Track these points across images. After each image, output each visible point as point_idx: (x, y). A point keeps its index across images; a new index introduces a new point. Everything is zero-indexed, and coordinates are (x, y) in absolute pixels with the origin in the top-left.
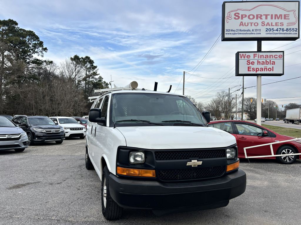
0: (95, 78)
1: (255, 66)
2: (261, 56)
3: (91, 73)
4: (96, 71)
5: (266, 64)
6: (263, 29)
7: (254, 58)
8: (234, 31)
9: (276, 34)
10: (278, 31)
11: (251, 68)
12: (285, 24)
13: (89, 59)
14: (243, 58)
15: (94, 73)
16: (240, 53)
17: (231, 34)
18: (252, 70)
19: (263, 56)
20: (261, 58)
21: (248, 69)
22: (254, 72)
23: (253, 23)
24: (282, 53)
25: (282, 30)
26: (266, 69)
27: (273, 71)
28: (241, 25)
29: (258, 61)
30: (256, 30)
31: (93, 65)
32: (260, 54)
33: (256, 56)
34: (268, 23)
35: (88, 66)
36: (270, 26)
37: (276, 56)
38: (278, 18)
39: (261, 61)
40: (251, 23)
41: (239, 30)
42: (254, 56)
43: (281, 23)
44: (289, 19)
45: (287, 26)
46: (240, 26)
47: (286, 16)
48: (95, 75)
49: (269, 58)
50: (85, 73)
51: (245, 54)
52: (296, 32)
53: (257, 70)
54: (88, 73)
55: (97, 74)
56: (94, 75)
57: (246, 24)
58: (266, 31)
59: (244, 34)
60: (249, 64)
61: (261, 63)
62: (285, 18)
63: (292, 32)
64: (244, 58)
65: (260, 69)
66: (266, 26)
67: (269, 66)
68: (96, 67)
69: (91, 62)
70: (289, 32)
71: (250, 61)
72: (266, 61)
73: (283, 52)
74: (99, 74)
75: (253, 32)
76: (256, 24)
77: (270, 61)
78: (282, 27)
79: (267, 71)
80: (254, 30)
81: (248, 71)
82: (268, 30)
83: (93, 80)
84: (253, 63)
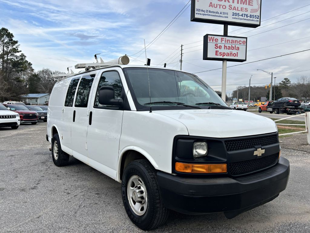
0: (15, 56)
1: (222, 50)
2: (227, 40)
3: (10, 49)
4: (16, 47)
5: (232, 49)
6: (230, 12)
7: (222, 42)
8: (203, 11)
9: (241, 19)
10: (243, 16)
11: (219, 52)
12: (249, 10)
13: (6, 32)
14: (211, 41)
15: (14, 49)
16: (209, 36)
17: (201, 14)
18: (219, 54)
19: (229, 40)
20: (227, 42)
21: (216, 53)
22: (221, 57)
23: (221, 5)
24: (245, 40)
25: (246, 16)
26: (231, 54)
27: (237, 56)
28: (211, 6)
29: (225, 45)
30: (224, 13)
31: (12, 40)
32: (227, 38)
33: (223, 40)
34: (234, 7)
35: (6, 41)
36: (236, 10)
37: (240, 42)
38: (244, 4)
39: (227, 45)
40: (220, 5)
41: (208, 11)
42: (222, 40)
43: (245, 9)
44: (252, 5)
45: (251, 12)
46: (209, 6)
47: (251, 2)
48: (15, 53)
49: (234, 44)
50: (3, 48)
51: (214, 38)
52: (258, 20)
53: (224, 54)
54: (5, 49)
55: (19, 50)
56: (14, 51)
57: (215, 6)
58: (233, 15)
59: (213, 16)
60: (216, 47)
61: (227, 48)
62: (249, 4)
63: (254, 19)
64: (213, 41)
65: (226, 54)
66: (233, 10)
67: (234, 51)
68: (16, 42)
69: (10, 36)
70: (252, 19)
71: (217, 45)
72: (232, 46)
73: (246, 38)
74: (21, 51)
75: (221, 15)
76: (224, 7)
77: (235, 46)
78: (246, 13)
79: (232, 56)
80: (222, 13)
81: (216, 55)
82: (234, 15)
83: (13, 58)
84: (220, 47)
